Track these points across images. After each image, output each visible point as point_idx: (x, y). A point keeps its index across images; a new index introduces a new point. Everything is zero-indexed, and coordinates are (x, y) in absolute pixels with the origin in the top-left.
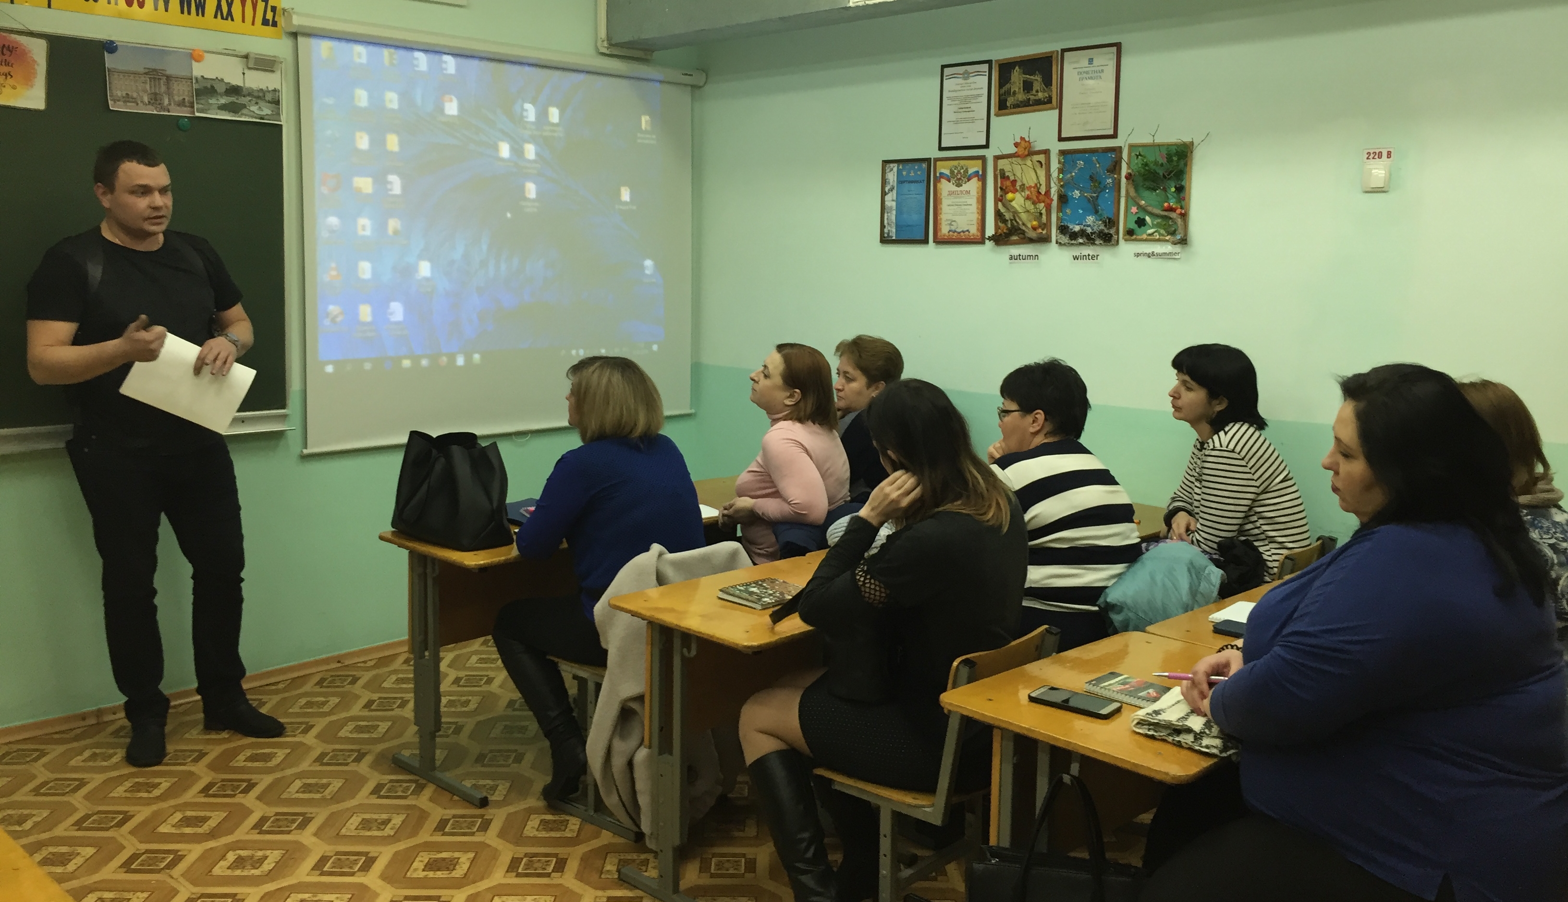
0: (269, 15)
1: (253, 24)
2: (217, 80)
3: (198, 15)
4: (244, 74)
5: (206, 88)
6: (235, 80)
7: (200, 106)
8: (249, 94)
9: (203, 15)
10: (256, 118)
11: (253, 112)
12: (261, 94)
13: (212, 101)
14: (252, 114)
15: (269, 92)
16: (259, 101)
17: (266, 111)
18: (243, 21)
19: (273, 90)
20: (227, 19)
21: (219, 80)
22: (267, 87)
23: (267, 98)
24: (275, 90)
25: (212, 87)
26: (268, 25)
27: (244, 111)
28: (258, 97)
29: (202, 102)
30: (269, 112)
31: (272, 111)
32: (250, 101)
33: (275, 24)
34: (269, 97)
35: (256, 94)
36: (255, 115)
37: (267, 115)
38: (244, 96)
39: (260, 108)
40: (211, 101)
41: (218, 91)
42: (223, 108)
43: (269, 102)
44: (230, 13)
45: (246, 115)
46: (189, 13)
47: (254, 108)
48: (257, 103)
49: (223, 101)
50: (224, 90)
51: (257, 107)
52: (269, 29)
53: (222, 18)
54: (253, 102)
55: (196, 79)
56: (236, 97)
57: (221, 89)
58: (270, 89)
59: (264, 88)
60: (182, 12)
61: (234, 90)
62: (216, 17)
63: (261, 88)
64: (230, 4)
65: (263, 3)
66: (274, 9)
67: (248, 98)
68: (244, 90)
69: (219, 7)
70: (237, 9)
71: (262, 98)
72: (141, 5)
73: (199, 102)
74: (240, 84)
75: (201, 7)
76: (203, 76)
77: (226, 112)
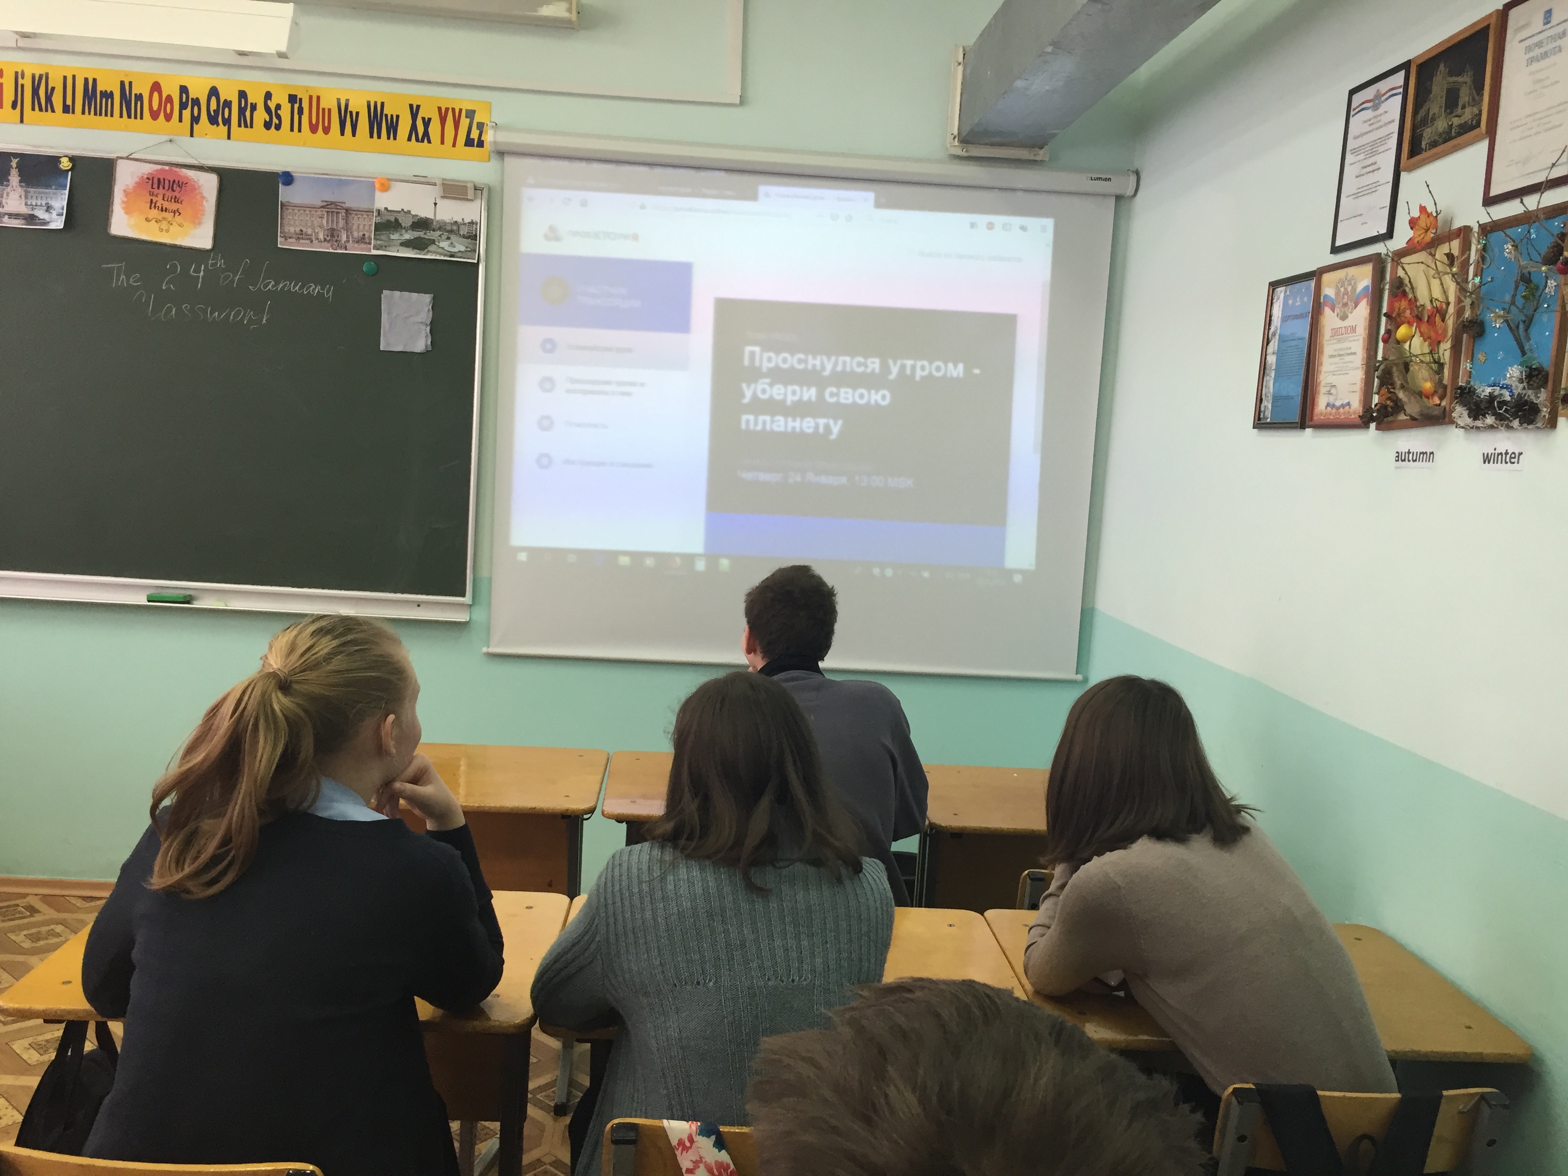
0: (475, 134)
1: (454, 145)
2: (402, 212)
3: (389, 138)
4: (435, 204)
5: (389, 221)
6: (424, 211)
7: (379, 242)
8: (440, 229)
9: (395, 138)
10: (445, 255)
11: (443, 248)
12: (455, 228)
13: (395, 236)
14: (440, 250)
15: (465, 224)
16: (453, 237)
17: (460, 247)
18: (442, 142)
19: (469, 223)
20: (422, 141)
21: (405, 212)
22: (463, 219)
23: (462, 233)
24: (472, 223)
25: (396, 220)
26: (474, 146)
27: (432, 248)
28: (451, 231)
29: (383, 237)
30: (463, 249)
31: (467, 248)
32: (440, 236)
33: (481, 144)
34: (464, 231)
35: (449, 228)
36: (445, 252)
37: (459, 251)
38: (434, 230)
39: (452, 243)
40: (392, 237)
41: (403, 225)
42: (406, 244)
43: (464, 237)
44: (426, 134)
45: (434, 252)
46: (379, 137)
47: (445, 244)
48: (448, 238)
49: (407, 236)
50: (410, 223)
51: (448, 242)
52: (475, 149)
53: (417, 140)
54: (444, 237)
55: (379, 211)
56: (424, 231)
57: (406, 222)
58: (467, 220)
59: (460, 220)
60: (371, 136)
61: (422, 224)
62: (409, 139)
63: (455, 220)
64: (427, 123)
65: (468, 120)
66: (481, 126)
67: (439, 233)
68: (435, 224)
69: (414, 127)
70: (434, 129)
71: (456, 233)
72: (326, 130)
73: (378, 237)
74: (430, 216)
75: (393, 129)
76: (386, 209)
77: (410, 249)
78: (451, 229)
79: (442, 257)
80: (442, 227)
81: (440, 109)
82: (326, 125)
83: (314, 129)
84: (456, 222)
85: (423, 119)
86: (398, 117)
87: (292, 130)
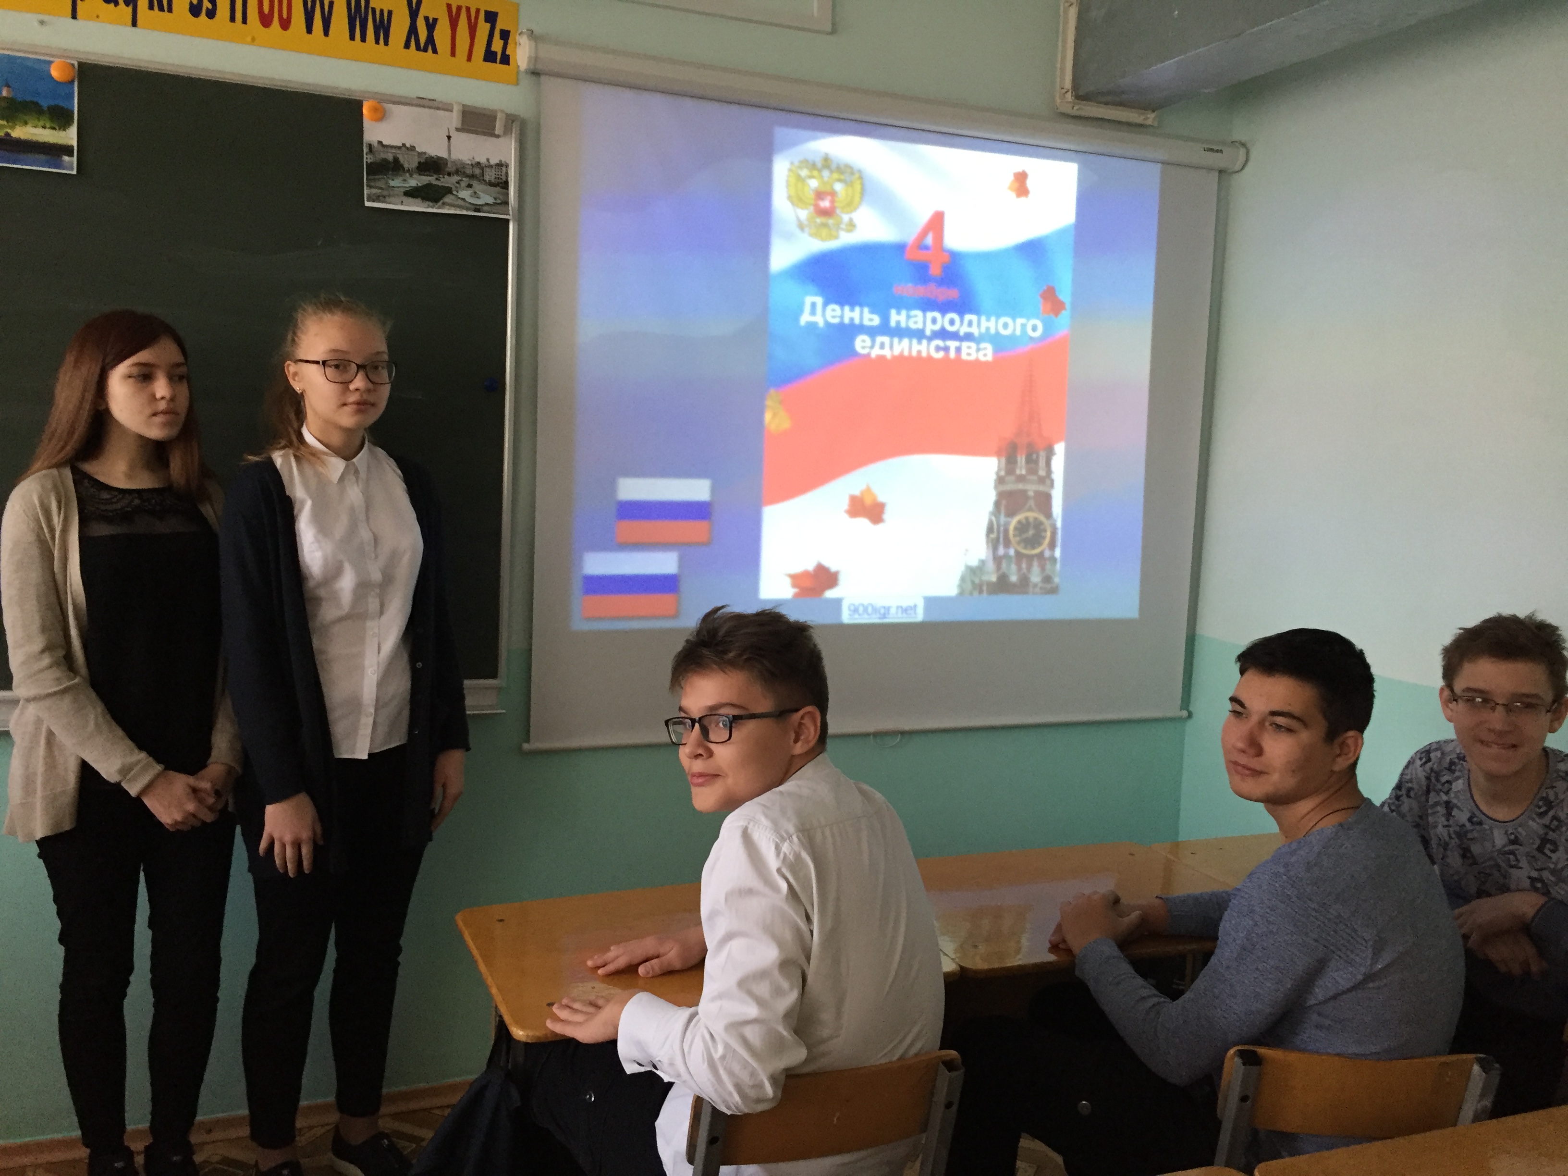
0: (497, 45)
1: (469, 59)
2: (403, 149)
3: (377, 42)
4: (449, 137)
5: (385, 160)
6: (435, 149)
7: (375, 191)
8: (457, 172)
9: (386, 43)
10: (467, 209)
11: (463, 199)
12: (477, 171)
13: (396, 182)
14: (460, 202)
15: (491, 166)
16: (475, 183)
17: (486, 198)
18: (453, 54)
19: (497, 166)
20: (425, 50)
21: (408, 148)
22: (488, 160)
23: (487, 178)
24: (500, 165)
25: (396, 160)
26: (496, 62)
27: (448, 199)
29: (378, 183)
30: (490, 200)
31: (495, 199)
32: (458, 183)
33: (505, 60)
34: (490, 175)
35: (469, 171)
36: (468, 205)
37: (487, 204)
38: (449, 174)
39: (475, 193)
40: (392, 183)
41: (406, 166)
42: (412, 193)
43: (491, 184)
44: (430, 40)
45: (453, 205)
46: (363, 39)
47: (465, 194)
48: (470, 186)
49: (414, 182)
50: (415, 165)
51: (470, 192)
52: (498, 67)
53: (418, 48)
54: (463, 184)
55: (370, 146)
56: (435, 176)
58: (493, 161)
59: (483, 161)
60: (352, 38)
61: (432, 165)
62: (407, 46)
63: (477, 160)
64: (431, 25)
65: (488, 25)
66: (505, 35)
67: (456, 178)
68: (449, 165)
69: (413, 30)
70: (442, 34)
71: (480, 179)
72: (285, 24)
73: (372, 184)
74: (443, 154)
75: (383, 29)
76: (380, 143)
77: (419, 201)
78: (473, 174)
79: (465, 212)
80: (460, 170)
81: (449, 6)
82: (285, 15)
83: (266, 21)
84: (479, 163)
85: (426, 19)
86: (390, 13)
87: (233, 19)
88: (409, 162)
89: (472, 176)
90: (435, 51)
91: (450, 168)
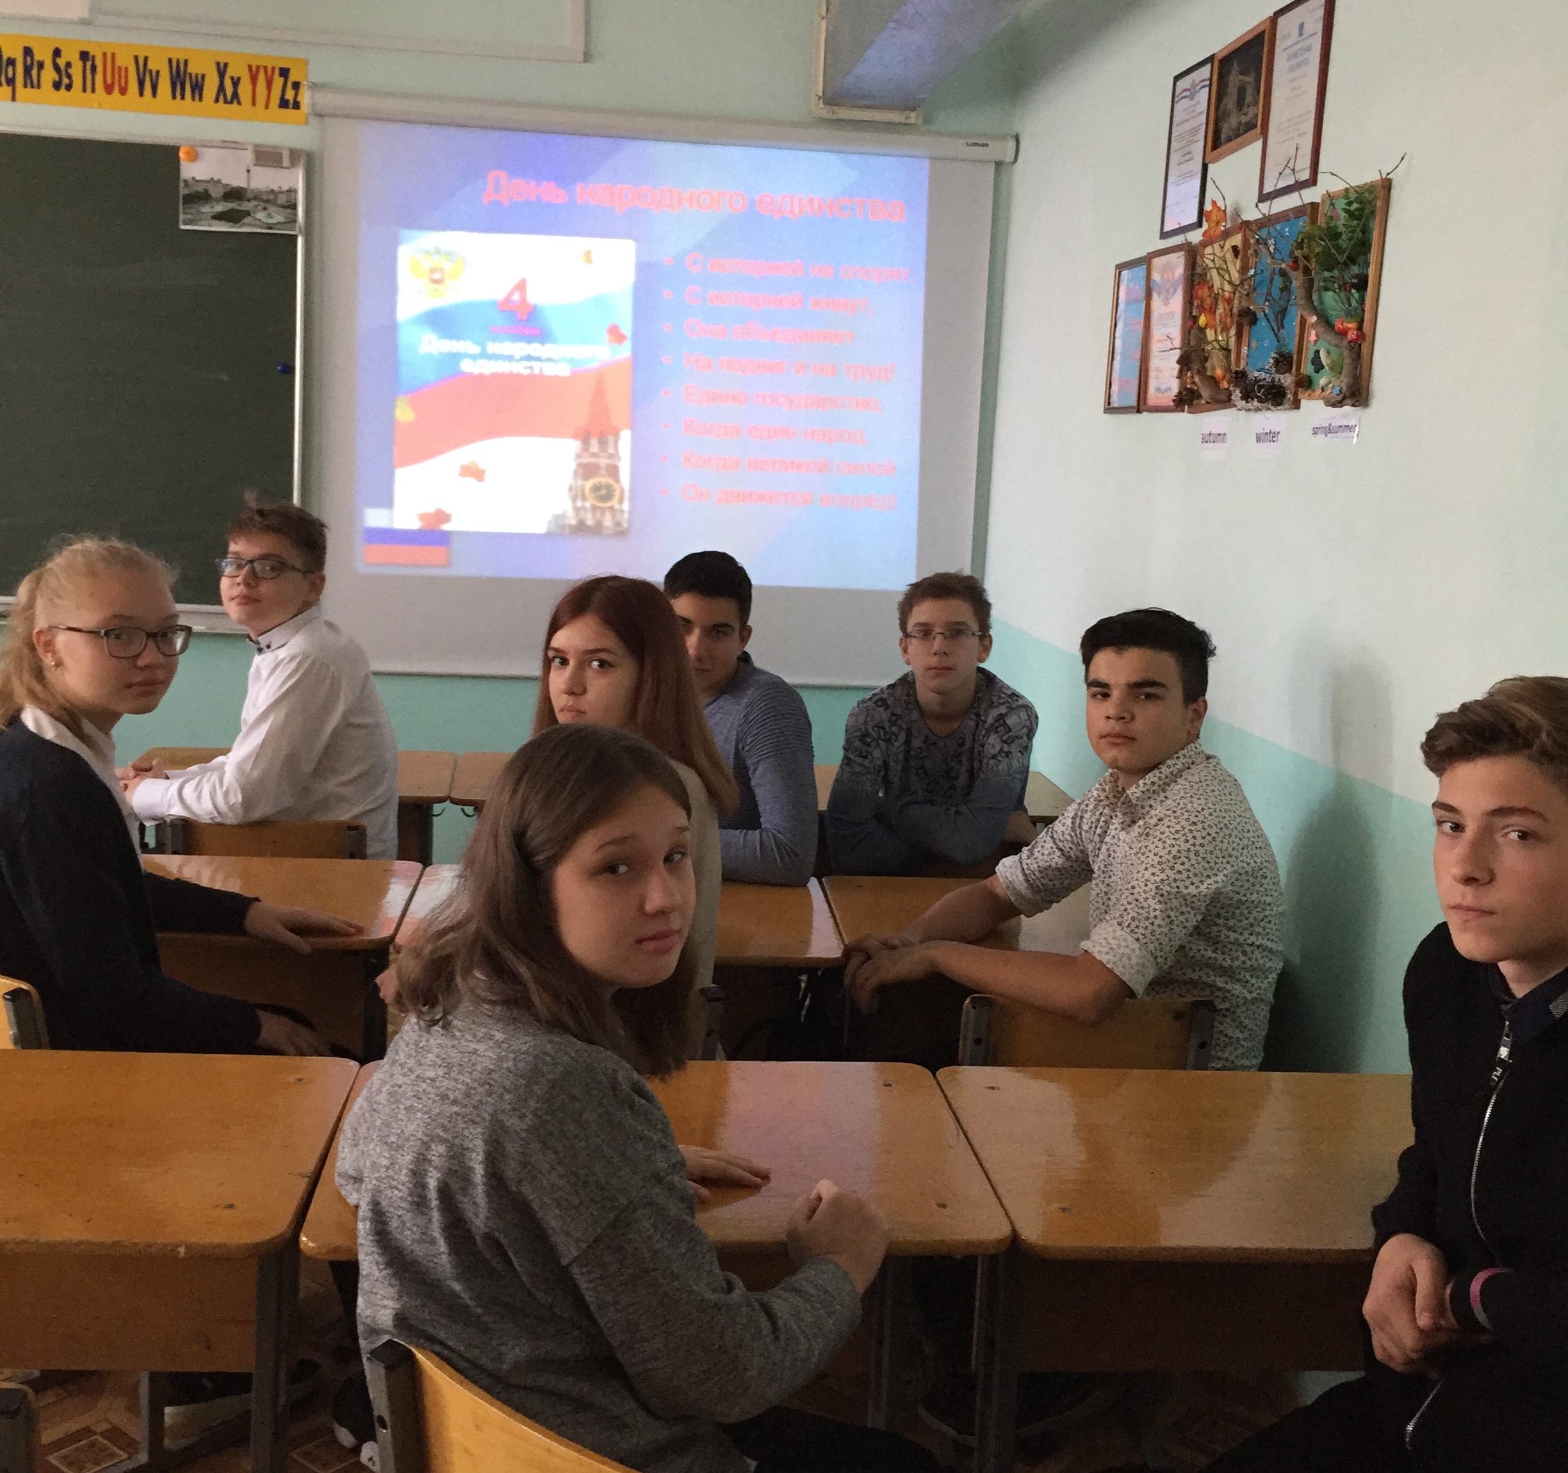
0: (290, 95)
1: (267, 107)
2: (212, 182)
3: (193, 99)
4: (248, 171)
5: (197, 192)
6: (237, 181)
7: (188, 216)
8: (255, 198)
9: (201, 99)
10: (261, 228)
11: (259, 220)
12: (271, 197)
13: (206, 209)
14: (257, 223)
15: (282, 193)
16: (268, 206)
17: (278, 217)
18: (254, 104)
19: (288, 191)
20: (231, 102)
21: (215, 182)
22: (280, 187)
23: (279, 202)
24: (290, 191)
25: (206, 191)
26: (288, 108)
27: (247, 220)
29: (193, 210)
30: (282, 219)
31: (286, 219)
32: (255, 207)
33: (297, 106)
34: (282, 199)
35: (265, 197)
36: (263, 224)
37: (277, 223)
38: (249, 200)
39: (269, 214)
40: (202, 210)
41: (214, 195)
42: (219, 217)
43: (281, 206)
44: (235, 95)
45: (250, 225)
46: (183, 98)
47: (261, 215)
48: (265, 209)
49: (219, 208)
50: (221, 194)
51: (266, 213)
52: (291, 112)
53: (226, 102)
54: (260, 208)
55: (186, 181)
56: (237, 203)
58: (285, 188)
59: (276, 188)
60: (174, 97)
61: (234, 194)
62: (217, 100)
63: (271, 188)
64: (236, 83)
65: (282, 79)
66: (296, 86)
67: (253, 203)
68: (248, 191)
69: (221, 88)
70: (245, 90)
71: (273, 202)
72: (123, 91)
73: (188, 211)
74: (243, 184)
75: (198, 88)
76: (193, 178)
77: (223, 222)
78: (268, 199)
79: (259, 230)
80: (257, 197)
81: (250, 67)
82: (123, 85)
83: (109, 89)
84: (272, 190)
85: (232, 78)
86: (203, 76)
87: (84, 90)
88: (216, 192)
89: (268, 201)
90: (239, 103)
91: (249, 195)
